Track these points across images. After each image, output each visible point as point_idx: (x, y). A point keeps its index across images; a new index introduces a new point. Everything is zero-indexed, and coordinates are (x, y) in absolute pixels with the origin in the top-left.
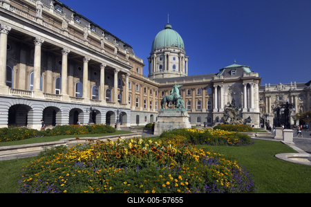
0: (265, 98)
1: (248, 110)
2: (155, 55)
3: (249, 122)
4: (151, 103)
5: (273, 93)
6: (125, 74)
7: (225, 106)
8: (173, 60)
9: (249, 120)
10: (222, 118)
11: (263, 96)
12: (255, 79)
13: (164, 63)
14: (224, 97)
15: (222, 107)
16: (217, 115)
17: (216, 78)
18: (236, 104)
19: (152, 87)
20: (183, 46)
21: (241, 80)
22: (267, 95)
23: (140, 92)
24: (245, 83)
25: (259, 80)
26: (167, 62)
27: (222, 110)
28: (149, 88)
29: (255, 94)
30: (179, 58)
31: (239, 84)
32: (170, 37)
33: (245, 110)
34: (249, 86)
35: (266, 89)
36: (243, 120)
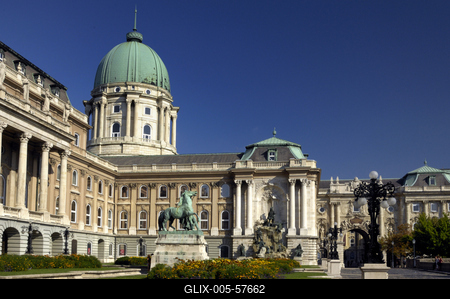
0: (330, 206)
1: (298, 233)
2: (104, 98)
3: (299, 255)
4: (99, 211)
5: (344, 196)
6: (61, 151)
7: (257, 224)
8: (146, 113)
9: (298, 251)
10: (251, 248)
11: (326, 203)
12: (309, 172)
13: (124, 118)
14: (256, 205)
15: (251, 224)
16: (241, 242)
17: (239, 165)
18: (276, 219)
19: (102, 176)
20: (168, 84)
21: (285, 173)
22: (333, 200)
23: (79, 188)
24: (292, 178)
25: (317, 173)
26: (133, 118)
27: (250, 231)
28: (96, 178)
29: (309, 200)
30: (159, 110)
31: (282, 179)
32: (139, 60)
33: (292, 232)
34: (299, 185)
35: (333, 189)
36: (288, 251)
